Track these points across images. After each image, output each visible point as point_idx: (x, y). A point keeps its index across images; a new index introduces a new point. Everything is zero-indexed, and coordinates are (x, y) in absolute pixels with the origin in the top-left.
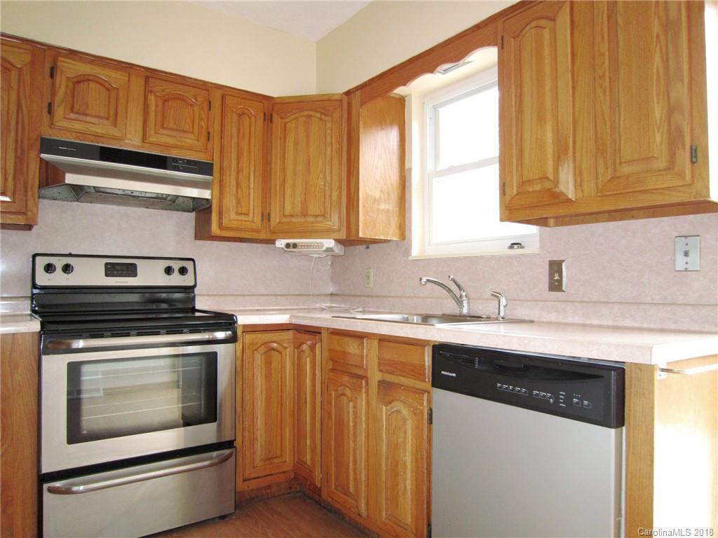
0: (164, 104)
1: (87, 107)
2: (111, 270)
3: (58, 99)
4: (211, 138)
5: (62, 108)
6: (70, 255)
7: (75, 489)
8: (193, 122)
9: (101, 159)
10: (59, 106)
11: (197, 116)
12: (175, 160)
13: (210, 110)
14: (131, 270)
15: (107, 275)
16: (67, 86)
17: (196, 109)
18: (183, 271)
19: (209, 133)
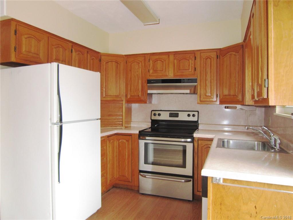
0: (179, 62)
1: (157, 68)
2: (171, 115)
3: (150, 68)
4: (196, 69)
5: (151, 70)
6: (161, 111)
7: (147, 176)
8: (189, 65)
9: (162, 83)
10: (150, 70)
11: (191, 63)
12: (184, 80)
13: (195, 59)
14: (177, 115)
15: (170, 117)
16: (153, 63)
17: (190, 61)
18: (194, 115)
19: (195, 68)
